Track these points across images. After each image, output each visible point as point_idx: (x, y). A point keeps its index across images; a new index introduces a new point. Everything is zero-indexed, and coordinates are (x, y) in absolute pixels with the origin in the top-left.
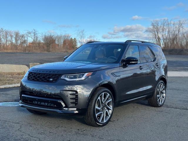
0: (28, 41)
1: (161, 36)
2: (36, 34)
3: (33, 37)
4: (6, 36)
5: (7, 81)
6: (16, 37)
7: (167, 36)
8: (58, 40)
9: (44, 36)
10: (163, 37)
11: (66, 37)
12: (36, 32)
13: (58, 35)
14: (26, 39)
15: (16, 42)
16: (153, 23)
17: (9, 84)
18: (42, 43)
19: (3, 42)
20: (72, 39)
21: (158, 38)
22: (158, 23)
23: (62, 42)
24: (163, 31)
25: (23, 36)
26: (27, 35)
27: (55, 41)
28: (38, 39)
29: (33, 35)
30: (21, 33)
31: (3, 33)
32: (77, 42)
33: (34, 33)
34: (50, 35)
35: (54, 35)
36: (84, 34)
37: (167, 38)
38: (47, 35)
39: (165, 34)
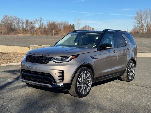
0: (36, 27)
1: (144, 22)
2: (42, 21)
3: (39, 24)
4: (19, 23)
5: (9, 60)
6: (26, 24)
7: (149, 23)
8: (60, 26)
9: (48, 23)
10: (146, 23)
11: (66, 23)
12: (42, 19)
13: (59, 22)
14: (34, 25)
15: (27, 27)
16: (137, 12)
17: (10, 62)
18: (47, 28)
19: (16, 27)
20: (71, 25)
21: (141, 24)
22: (142, 12)
23: (62, 28)
24: (146, 18)
25: (31, 23)
26: (35, 22)
27: (57, 26)
28: (44, 25)
29: (40, 22)
30: (30, 20)
31: (16, 20)
32: (75, 27)
33: (40, 20)
34: (53, 22)
35: (56, 22)
36: (80, 21)
37: (149, 24)
38: (50, 22)
39: (148, 21)
